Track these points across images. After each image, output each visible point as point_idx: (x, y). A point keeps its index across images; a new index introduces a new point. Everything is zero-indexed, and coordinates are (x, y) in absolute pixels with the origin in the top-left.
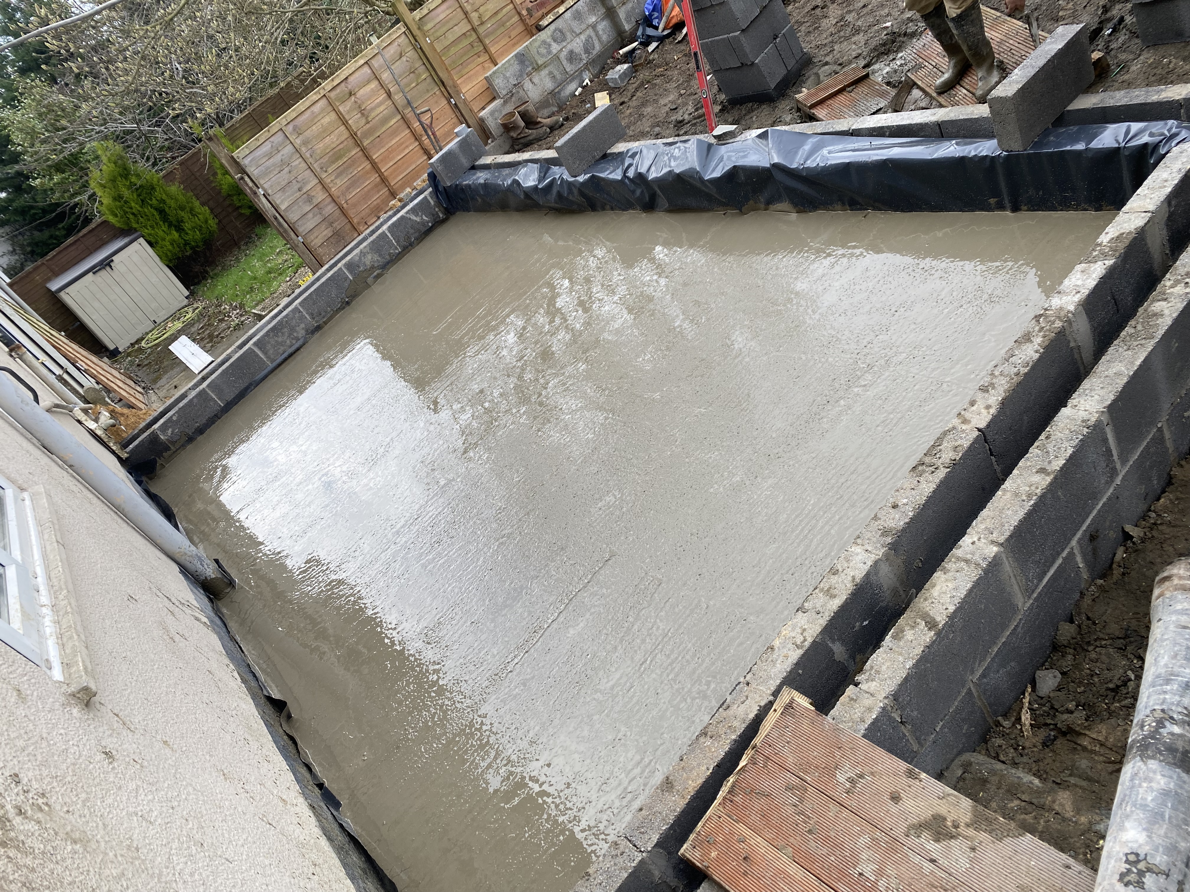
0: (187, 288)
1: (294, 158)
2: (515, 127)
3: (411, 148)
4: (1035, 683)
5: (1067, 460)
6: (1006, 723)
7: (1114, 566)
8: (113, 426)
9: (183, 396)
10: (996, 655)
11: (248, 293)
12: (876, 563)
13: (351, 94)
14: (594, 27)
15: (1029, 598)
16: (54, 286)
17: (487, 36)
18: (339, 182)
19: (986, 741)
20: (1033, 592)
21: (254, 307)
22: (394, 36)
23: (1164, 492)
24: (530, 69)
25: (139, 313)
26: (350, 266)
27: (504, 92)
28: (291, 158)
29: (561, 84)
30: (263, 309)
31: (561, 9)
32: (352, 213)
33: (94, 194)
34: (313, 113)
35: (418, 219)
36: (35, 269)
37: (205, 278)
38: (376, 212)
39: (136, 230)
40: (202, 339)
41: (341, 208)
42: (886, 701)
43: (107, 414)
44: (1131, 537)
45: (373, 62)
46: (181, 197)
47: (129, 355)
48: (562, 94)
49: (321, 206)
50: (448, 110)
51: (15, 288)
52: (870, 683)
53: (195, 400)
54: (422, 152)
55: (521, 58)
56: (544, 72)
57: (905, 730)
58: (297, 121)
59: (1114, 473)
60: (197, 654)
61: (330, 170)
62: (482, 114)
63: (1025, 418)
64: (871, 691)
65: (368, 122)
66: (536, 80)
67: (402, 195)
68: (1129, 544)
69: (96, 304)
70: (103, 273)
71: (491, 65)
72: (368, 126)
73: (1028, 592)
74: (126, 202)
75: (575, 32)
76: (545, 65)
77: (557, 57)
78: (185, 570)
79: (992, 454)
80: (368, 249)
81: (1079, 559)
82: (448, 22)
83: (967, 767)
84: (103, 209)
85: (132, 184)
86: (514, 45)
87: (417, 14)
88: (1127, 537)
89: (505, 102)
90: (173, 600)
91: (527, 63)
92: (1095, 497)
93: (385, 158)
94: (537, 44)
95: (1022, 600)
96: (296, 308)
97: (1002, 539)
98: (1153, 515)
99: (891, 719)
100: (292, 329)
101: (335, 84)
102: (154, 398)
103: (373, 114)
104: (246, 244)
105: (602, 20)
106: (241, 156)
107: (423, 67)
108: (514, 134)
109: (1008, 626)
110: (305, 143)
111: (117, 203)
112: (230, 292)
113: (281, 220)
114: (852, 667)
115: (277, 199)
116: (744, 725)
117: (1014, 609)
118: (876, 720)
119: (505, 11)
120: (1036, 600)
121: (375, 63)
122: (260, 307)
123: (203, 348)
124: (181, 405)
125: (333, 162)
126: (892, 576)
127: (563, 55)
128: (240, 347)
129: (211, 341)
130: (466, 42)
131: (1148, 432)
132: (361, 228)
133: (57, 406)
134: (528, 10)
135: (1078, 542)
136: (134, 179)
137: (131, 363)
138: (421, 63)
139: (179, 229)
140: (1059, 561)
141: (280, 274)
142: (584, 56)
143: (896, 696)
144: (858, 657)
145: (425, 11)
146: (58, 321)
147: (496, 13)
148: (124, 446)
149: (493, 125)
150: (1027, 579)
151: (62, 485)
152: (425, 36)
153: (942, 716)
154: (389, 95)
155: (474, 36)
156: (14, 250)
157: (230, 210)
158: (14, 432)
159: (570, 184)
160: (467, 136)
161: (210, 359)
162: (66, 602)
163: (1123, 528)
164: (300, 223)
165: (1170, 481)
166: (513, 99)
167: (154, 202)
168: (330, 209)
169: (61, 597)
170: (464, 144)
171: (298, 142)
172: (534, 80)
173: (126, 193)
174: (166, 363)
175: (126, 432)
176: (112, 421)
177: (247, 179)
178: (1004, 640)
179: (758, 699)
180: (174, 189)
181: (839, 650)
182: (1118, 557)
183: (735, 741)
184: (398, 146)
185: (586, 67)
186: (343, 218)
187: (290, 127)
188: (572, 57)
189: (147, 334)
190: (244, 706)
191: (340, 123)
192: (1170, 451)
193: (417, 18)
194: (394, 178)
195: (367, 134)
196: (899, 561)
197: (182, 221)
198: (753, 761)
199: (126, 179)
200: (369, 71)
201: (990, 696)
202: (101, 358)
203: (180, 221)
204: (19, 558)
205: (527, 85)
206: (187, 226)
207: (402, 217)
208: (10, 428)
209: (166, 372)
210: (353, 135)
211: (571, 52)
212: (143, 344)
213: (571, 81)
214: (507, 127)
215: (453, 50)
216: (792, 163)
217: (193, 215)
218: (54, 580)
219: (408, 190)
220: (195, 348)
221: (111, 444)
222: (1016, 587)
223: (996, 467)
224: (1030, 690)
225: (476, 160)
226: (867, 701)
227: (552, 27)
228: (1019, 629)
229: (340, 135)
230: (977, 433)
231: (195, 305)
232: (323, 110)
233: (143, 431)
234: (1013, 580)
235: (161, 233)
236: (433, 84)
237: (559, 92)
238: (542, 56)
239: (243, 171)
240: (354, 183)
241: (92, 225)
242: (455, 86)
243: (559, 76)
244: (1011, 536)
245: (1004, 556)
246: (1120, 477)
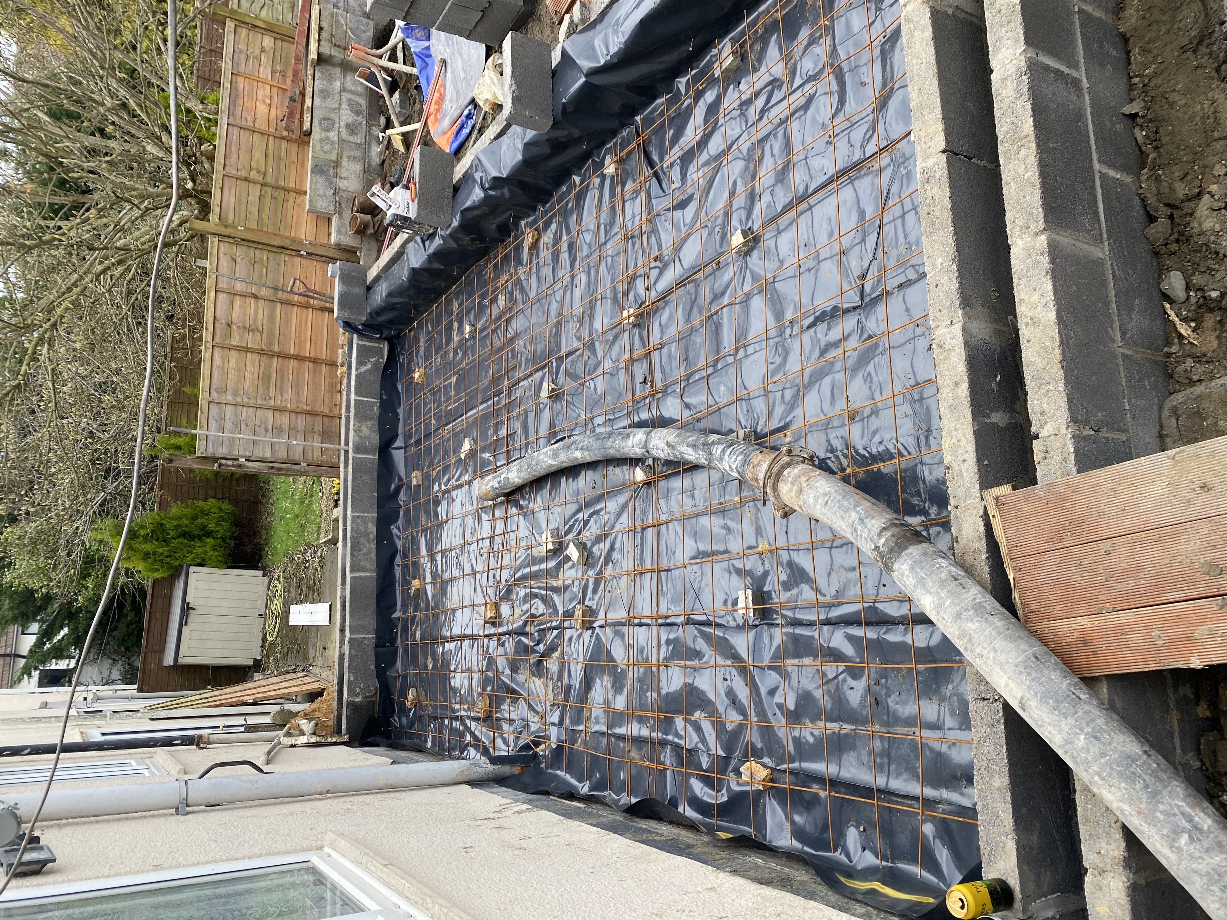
0: (256, 568)
1: (239, 412)
2: (366, 226)
3: (310, 318)
4: (1169, 297)
5: (1034, 115)
6: (1174, 349)
7: (1144, 148)
8: (317, 725)
9: (342, 657)
10: (1118, 310)
11: (303, 532)
12: (964, 329)
13: (229, 326)
14: (344, 89)
15: (1102, 242)
16: (169, 660)
17: (277, 180)
18: (288, 396)
19: (1171, 376)
20: (1101, 235)
21: (319, 538)
22: (215, 251)
23: (1128, 52)
24: (332, 171)
25: (244, 621)
26: (358, 449)
27: (332, 207)
28: (237, 415)
29: (365, 157)
30: (327, 534)
31: (308, 102)
32: (319, 408)
33: (127, 570)
34: (218, 367)
35: (369, 366)
36: (144, 662)
37: (261, 550)
38: (334, 389)
39: (181, 566)
40: (306, 596)
41: (308, 413)
42: (1070, 430)
43: (304, 721)
44: (1137, 114)
45: (219, 285)
46: (186, 511)
47: (268, 656)
48: (373, 164)
49: (292, 426)
50: (307, 263)
51: (145, 688)
52: (1046, 428)
53: (353, 652)
54: (320, 312)
55: (318, 169)
56: (345, 162)
57: (1105, 433)
58: (214, 386)
59: (1076, 83)
60: (547, 841)
61: (272, 395)
62: (333, 239)
63: (969, 104)
64: (1052, 432)
65: (262, 333)
66: (344, 174)
67: (340, 360)
68: (1139, 120)
69: (210, 644)
70: (191, 618)
71: (302, 197)
72: (264, 335)
73: (1097, 240)
74: (154, 554)
75: (335, 109)
76: (340, 157)
77: (342, 141)
78: (475, 783)
79: (970, 159)
80: (357, 424)
81: (1112, 173)
82: (240, 200)
83: (1175, 412)
84: (144, 574)
85: (145, 537)
86: (303, 165)
87: (214, 217)
88: (1133, 117)
89: (340, 214)
90: (491, 816)
91: (325, 169)
92: (1079, 116)
93: (300, 344)
94: (318, 146)
95: (1099, 250)
96: (354, 519)
97: (1041, 225)
98: (1136, 80)
99: (1086, 438)
100: (366, 535)
101: (211, 329)
102: (318, 671)
103: (259, 323)
104: (264, 495)
105: (345, 77)
106: (203, 449)
107: (257, 251)
108: (370, 231)
109: (1106, 280)
110: (235, 394)
111: (150, 560)
112: (290, 542)
113: (276, 465)
114: (1020, 419)
115: (259, 453)
116: (984, 541)
117: (1099, 263)
118: (1076, 451)
119: (270, 147)
120: (1108, 238)
121: (222, 285)
122: (323, 535)
123: (313, 602)
124: (346, 664)
125: (268, 387)
126: (985, 325)
127: (345, 135)
128: (344, 583)
129: (314, 591)
130: (268, 201)
131: (1073, 23)
132: (336, 412)
133: (269, 753)
134: (285, 129)
135: (1100, 161)
136: (142, 532)
137: (276, 660)
138: (252, 250)
139: (209, 534)
140: (1099, 192)
141: (311, 496)
142: (360, 119)
143: (1074, 419)
144: (1017, 407)
145: (217, 210)
146: (197, 681)
147: (266, 156)
148: (339, 731)
149: (349, 240)
150: (1088, 231)
151: (338, 813)
152: (235, 227)
153: (1121, 395)
154: (255, 297)
155: (269, 190)
156: (114, 660)
157: (227, 484)
158: (269, 808)
159: (451, 235)
160: (341, 270)
161: (327, 605)
162: (436, 908)
163: (1123, 114)
164: (291, 453)
165: (1125, 39)
166: (343, 205)
167: (172, 533)
168: (301, 422)
169: (430, 906)
170: (345, 278)
171: (230, 398)
172: (343, 175)
173: (148, 547)
174: (300, 638)
175: (329, 720)
176: (313, 722)
177: (223, 462)
178: (1113, 293)
179: (974, 512)
180: (175, 510)
181: (998, 418)
182: (1140, 139)
183: (988, 558)
184: (300, 327)
185: (369, 125)
186: (317, 418)
187: (214, 394)
188: (352, 129)
189: (264, 628)
190: (616, 845)
191: (244, 354)
192: (1104, 17)
193: (217, 220)
194: (321, 353)
195: (270, 343)
196: (979, 309)
197: (205, 527)
198: (1016, 570)
199: (137, 537)
200: (225, 295)
201: (1143, 343)
202: (252, 679)
203: (204, 528)
204: (377, 908)
205: (343, 184)
206: (211, 526)
207: (357, 376)
208: (264, 808)
209: (307, 644)
210: (261, 353)
211: (348, 126)
212: (270, 639)
213: (369, 147)
214: (361, 231)
215: (265, 216)
216: (596, 59)
217: (208, 514)
218: (412, 897)
219: (340, 351)
220: (308, 607)
221: (330, 740)
222: (1085, 246)
223: (982, 163)
224: (1167, 306)
225: (365, 281)
226: (1056, 443)
227: (316, 122)
228: (1118, 273)
229: (253, 363)
230: (944, 156)
231: (276, 576)
232: (223, 358)
233: (340, 708)
234: (1077, 244)
235: (199, 550)
236: (277, 256)
237: (370, 165)
238: (331, 151)
239: (216, 459)
240: (297, 385)
241: (149, 592)
242: (294, 240)
243: (358, 154)
244: (1045, 216)
245: (1054, 236)
246: (1085, 80)
